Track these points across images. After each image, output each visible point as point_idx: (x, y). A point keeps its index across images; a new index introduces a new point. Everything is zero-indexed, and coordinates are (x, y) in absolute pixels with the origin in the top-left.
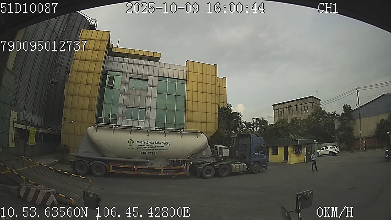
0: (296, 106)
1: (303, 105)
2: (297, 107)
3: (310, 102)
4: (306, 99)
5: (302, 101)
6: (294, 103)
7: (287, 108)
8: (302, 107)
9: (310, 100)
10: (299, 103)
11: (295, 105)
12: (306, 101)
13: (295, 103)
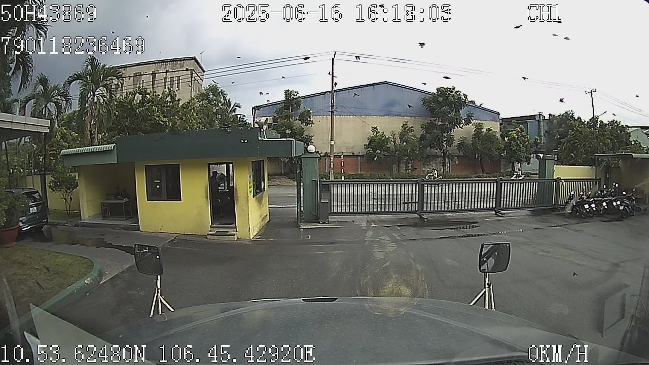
0: (154, 74)
1: (168, 73)
2: (154, 77)
3: (187, 70)
4: (179, 62)
5: (169, 67)
6: (148, 68)
7: (132, 79)
8: (165, 79)
9: (188, 66)
10: (160, 68)
11: (151, 72)
12: (179, 66)
13: (152, 68)
